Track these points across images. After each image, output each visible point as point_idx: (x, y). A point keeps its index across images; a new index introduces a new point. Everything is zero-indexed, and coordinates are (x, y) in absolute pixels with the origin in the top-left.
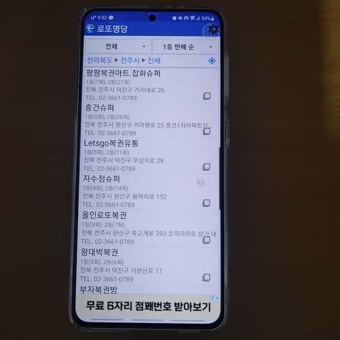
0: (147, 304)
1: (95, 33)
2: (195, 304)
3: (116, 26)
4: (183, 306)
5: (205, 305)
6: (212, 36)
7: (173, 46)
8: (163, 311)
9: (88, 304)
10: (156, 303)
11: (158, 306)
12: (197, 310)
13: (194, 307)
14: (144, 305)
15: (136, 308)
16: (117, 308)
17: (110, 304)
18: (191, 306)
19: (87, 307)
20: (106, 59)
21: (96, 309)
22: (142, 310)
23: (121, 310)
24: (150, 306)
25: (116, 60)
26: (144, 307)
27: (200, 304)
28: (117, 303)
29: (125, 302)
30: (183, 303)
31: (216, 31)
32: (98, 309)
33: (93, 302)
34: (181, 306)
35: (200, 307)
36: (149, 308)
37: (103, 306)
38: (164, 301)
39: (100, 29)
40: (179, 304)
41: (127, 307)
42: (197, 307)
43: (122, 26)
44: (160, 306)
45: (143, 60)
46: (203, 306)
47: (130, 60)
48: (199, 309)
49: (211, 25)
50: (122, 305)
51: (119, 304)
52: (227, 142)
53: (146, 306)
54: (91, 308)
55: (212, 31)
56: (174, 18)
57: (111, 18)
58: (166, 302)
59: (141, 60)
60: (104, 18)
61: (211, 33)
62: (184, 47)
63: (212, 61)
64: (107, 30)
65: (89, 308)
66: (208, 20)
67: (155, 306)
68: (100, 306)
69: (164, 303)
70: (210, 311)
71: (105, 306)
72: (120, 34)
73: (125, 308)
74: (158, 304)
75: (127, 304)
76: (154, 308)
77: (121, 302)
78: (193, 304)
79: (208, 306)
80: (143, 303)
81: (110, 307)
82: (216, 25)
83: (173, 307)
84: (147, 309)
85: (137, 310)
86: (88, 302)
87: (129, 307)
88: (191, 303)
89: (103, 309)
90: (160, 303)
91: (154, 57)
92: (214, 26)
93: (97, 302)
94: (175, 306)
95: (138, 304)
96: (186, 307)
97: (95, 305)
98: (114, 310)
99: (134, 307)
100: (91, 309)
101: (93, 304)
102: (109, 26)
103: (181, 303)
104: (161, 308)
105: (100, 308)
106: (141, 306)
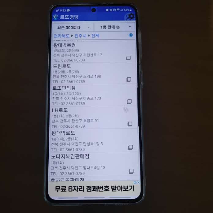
0: (94, 187)
1: (59, 20)
2: (124, 187)
3: (72, 16)
4: (117, 188)
5: (131, 187)
6: (131, 20)
7: (107, 26)
8: (104, 192)
9: (56, 188)
10: (100, 186)
11: (101, 189)
12: (126, 190)
13: (124, 189)
14: (92, 188)
15: (86, 190)
16: (75, 190)
17: (70, 188)
18: (122, 188)
19: (56, 190)
20: (66, 35)
21: (61, 191)
22: (91, 191)
23: (77, 191)
24: (96, 188)
25: (72, 36)
26: (92, 189)
27: (128, 186)
28: (75, 187)
29: (80, 187)
30: (117, 186)
31: (133, 17)
32: (63, 191)
33: (59, 187)
34: (116, 188)
35: (127, 189)
36: (95, 190)
37: (66, 190)
38: (104, 185)
39: (62, 17)
40: (114, 187)
41: (81, 189)
42: (126, 189)
43: (75, 16)
44: (102, 188)
45: (89, 36)
46: (129, 188)
47: (80, 36)
48: (127, 190)
49: (130, 13)
50: (78, 188)
51: (76, 188)
52: (142, 84)
53: (93, 189)
54: (58, 190)
55: (131, 17)
56: (107, 10)
57: (68, 10)
58: (106, 186)
59: (87, 36)
60: (64, 10)
61: (130, 19)
62: (113, 27)
63: (131, 35)
64: (66, 18)
65: (57, 191)
66: (128, 11)
67: (99, 189)
68: (64, 189)
69: (105, 187)
70: (134, 191)
71: (67, 189)
72: (74, 20)
73: (80, 190)
74: (101, 187)
75: (81, 188)
76: (98, 190)
77: (77, 187)
78: (123, 187)
79: (133, 187)
80: (91, 186)
81: (70, 190)
82: (133, 14)
83: (110, 189)
84: (94, 190)
85: (88, 191)
86: (56, 187)
87: (82, 189)
88: (122, 186)
89: (66, 191)
90: (102, 187)
91: (95, 33)
92: (131, 14)
93: (62, 187)
94: (112, 188)
95: (88, 188)
96: (119, 189)
97: (61, 189)
98: (73, 191)
99: (85, 190)
100: (58, 192)
101: (59, 188)
102: (67, 16)
103: (116, 186)
104: (103, 189)
105: (64, 190)
106: (90, 189)
